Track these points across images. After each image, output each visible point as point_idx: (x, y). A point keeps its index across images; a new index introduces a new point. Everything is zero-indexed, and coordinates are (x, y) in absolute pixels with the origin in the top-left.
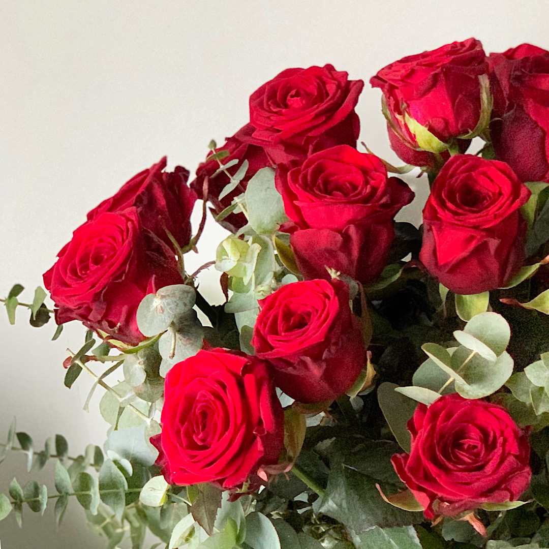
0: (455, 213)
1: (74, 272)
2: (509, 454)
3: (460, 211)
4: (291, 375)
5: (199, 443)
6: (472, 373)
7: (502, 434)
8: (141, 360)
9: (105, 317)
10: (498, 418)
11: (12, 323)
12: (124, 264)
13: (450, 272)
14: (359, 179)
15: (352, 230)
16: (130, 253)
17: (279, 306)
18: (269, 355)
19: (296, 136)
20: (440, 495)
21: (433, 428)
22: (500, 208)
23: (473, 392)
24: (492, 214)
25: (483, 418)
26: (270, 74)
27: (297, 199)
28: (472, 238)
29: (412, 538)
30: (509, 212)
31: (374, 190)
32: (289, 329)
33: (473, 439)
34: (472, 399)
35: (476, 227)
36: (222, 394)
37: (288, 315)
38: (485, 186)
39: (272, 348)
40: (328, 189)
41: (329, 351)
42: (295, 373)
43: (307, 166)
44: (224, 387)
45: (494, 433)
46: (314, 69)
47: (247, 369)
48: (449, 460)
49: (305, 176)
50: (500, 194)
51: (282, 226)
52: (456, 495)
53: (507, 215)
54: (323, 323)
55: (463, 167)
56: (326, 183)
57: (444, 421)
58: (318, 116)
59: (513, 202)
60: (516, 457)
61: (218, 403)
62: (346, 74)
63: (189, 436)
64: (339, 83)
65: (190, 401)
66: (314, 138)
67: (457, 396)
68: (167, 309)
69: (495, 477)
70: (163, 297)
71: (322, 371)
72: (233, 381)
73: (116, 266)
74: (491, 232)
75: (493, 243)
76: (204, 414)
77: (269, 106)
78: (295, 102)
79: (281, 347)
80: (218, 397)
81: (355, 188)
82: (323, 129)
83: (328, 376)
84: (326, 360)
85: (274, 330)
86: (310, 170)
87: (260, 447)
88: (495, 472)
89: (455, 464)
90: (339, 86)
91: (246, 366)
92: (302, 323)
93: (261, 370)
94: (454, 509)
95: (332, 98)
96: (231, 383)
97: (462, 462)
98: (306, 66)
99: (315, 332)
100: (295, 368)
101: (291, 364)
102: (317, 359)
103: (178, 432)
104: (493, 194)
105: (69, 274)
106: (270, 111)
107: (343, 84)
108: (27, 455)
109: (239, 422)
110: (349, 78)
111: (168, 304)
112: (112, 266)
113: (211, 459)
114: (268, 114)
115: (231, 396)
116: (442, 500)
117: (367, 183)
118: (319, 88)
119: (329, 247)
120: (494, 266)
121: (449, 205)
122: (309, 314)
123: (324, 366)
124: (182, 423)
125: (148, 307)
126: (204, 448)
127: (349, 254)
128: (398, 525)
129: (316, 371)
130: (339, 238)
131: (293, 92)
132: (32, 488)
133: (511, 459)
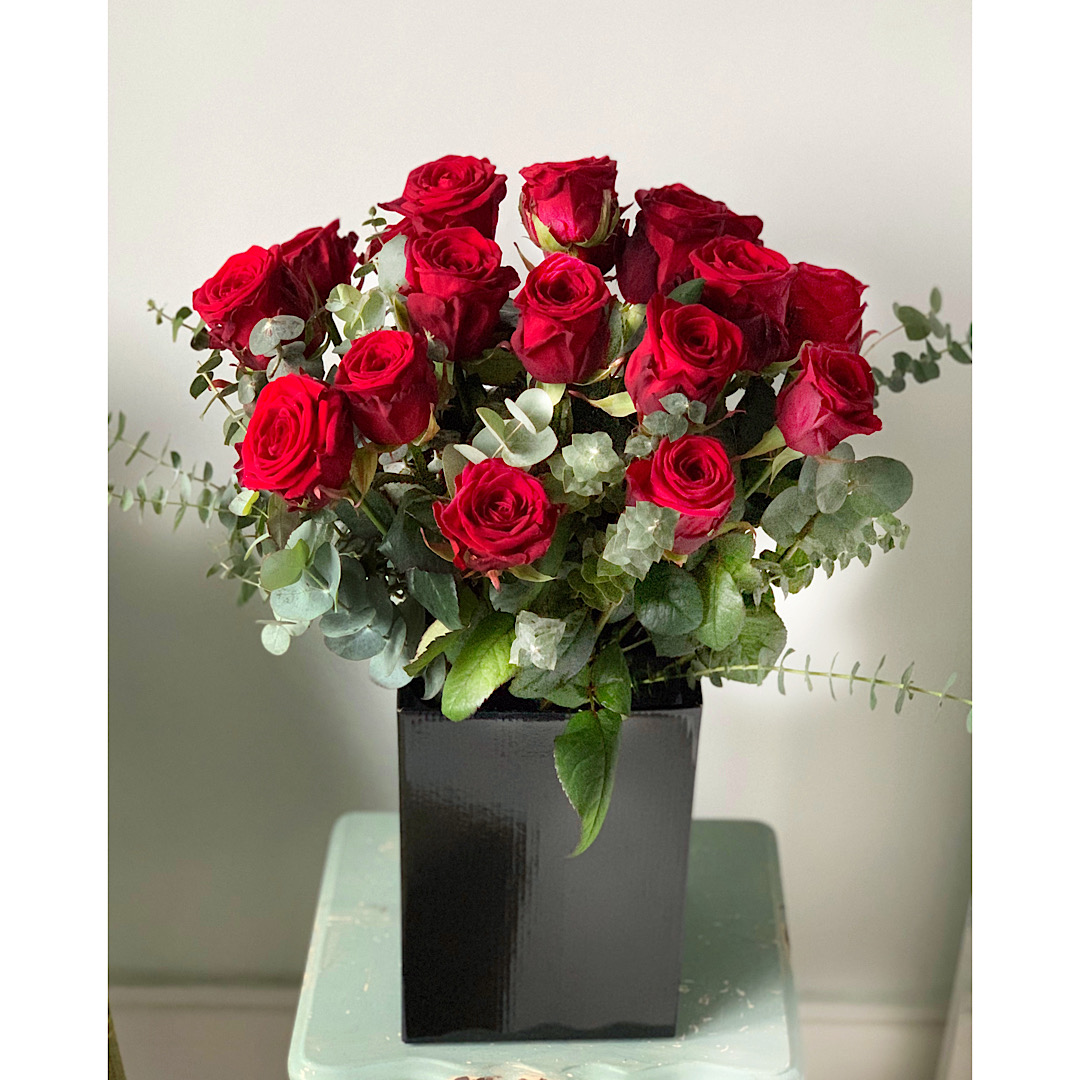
0: (540, 302)
1: (216, 293)
2: (535, 522)
3: (546, 301)
4: (362, 411)
5: (272, 454)
6: (518, 443)
7: (534, 504)
8: (254, 381)
9: (233, 339)
10: (533, 490)
11: (175, 339)
12: (255, 292)
13: (528, 356)
14: (477, 259)
15: (456, 303)
16: (263, 283)
17: (366, 348)
18: (344, 387)
19: (435, 212)
20: (469, 547)
21: (475, 484)
22: (581, 305)
23: (515, 460)
24: (572, 310)
25: (520, 487)
26: (434, 156)
27: (418, 266)
28: (552, 329)
29: (452, 590)
30: (587, 310)
31: (485, 271)
32: (370, 369)
33: (507, 504)
34: (513, 466)
35: (557, 318)
36: (298, 414)
37: (372, 356)
38: (576, 286)
39: (351, 382)
40: (446, 262)
41: (398, 396)
42: (365, 409)
43: (435, 239)
44: (301, 408)
45: (527, 503)
46: (471, 159)
47: (324, 396)
48: (481, 516)
49: (431, 246)
50: (587, 294)
51: (400, 289)
52: (480, 548)
53: (584, 313)
54: (397, 368)
55: (562, 265)
56: (447, 256)
57: (485, 481)
58: (457, 197)
59: (592, 303)
60: (539, 526)
61: (293, 421)
62: (495, 167)
63: (265, 446)
64: (486, 174)
65: (273, 415)
66: (452, 218)
67: (500, 461)
68: (275, 333)
69: (517, 539)
70: (273, 322)
71: (388, 411)
72: (309, 402)
73: (249, 292)
74: (568, 326)
75: (569, 336)
76: (281, 430)
77: (422, 182)
78: (444, 182)
79: (357, 382)
80: (294, 415)
81: (470, 265)
82: (460, 211)
83: (392, 417)
84: (393, 403)
85: (356, 368)
86: (436, 242)
87: (318, 465)
88: (517, 534)
89: (485, 520)
90: (484, 177)
91: (322, 393)
92: (382, 367)
93: (336, 400)
94: (481, 563)
95: (475, 184)
96: (307, 406)
97: (492, 520)
98: (464, 155)
99: (388, 376)
100: (366, 405)
101: (363, 401)
102: (385, 400)
103: (256, 442)
104: (581, 293)
105: (211, 294)
106: (421, 187)
107: (488, 176)
108: (175, 473)
109: (305, 440)
110: (496, 172)
111: (277, 329)
112: (246, 291)
113: (276, 468)
114: (418, 189)
115: (305, 417)
116: (472, 553)
117: (481, 263)
118: (467, 174)
119: (434, 313)
120: (570, 359)
121: (539, 293)
122: (389, 360)
123: (390, 407)
124: (262, 435)
125: (260, 329)
126: (274, 458)
127: (451, 324)
128: (436, 572)
129: (384, 411)
130: (443, 306)
131: (446, 175)
132: (158, 492)
133: (535, 526)
